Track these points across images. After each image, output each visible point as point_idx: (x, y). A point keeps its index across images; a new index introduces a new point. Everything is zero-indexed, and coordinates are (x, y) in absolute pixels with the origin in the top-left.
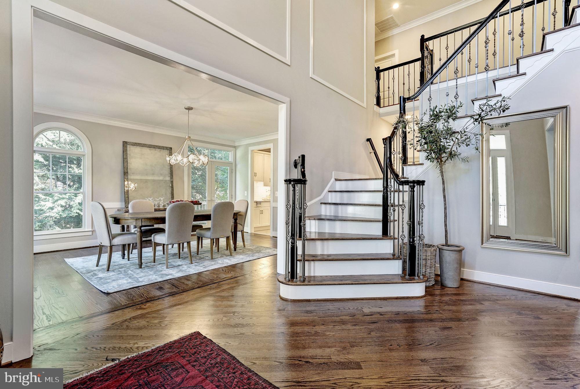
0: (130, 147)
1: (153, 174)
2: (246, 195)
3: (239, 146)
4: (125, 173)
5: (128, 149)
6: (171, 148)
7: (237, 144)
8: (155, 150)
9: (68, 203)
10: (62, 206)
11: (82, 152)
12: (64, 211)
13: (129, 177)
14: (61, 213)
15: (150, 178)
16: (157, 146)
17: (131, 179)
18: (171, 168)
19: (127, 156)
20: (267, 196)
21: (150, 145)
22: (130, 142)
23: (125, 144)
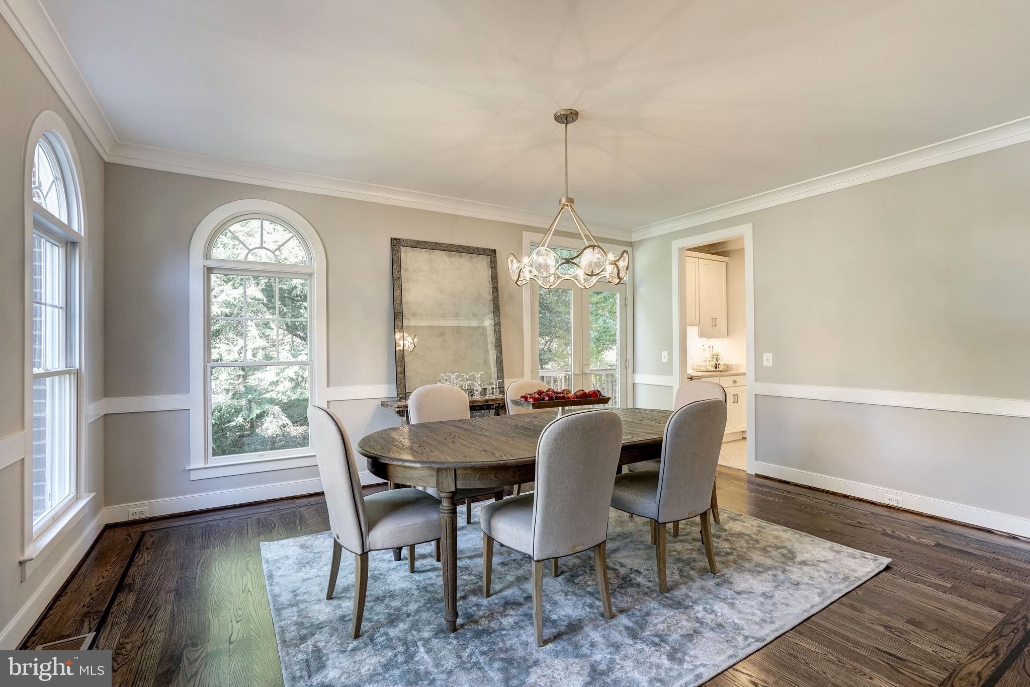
0: (406, 252)
1: (457, 315)
2: (665, 360)
3: (642, 242)
4: (397, 315)
5: (403, 255)
6: (494, 251)
7: (635, 238)
8: (460, 257)
9: (300, 374)
10: (292, 380)
11: (308, 266)
12: (294, 388)
13: (405, 323)
14: (289, 393)
15: (450, 323)
16: (463, 247)
17: (408, 327)
18: (494, 298)
19: (400, 272)
20: (706, 361)
21: (449, 245)
22: (407, 240)
23: (396, 244)
